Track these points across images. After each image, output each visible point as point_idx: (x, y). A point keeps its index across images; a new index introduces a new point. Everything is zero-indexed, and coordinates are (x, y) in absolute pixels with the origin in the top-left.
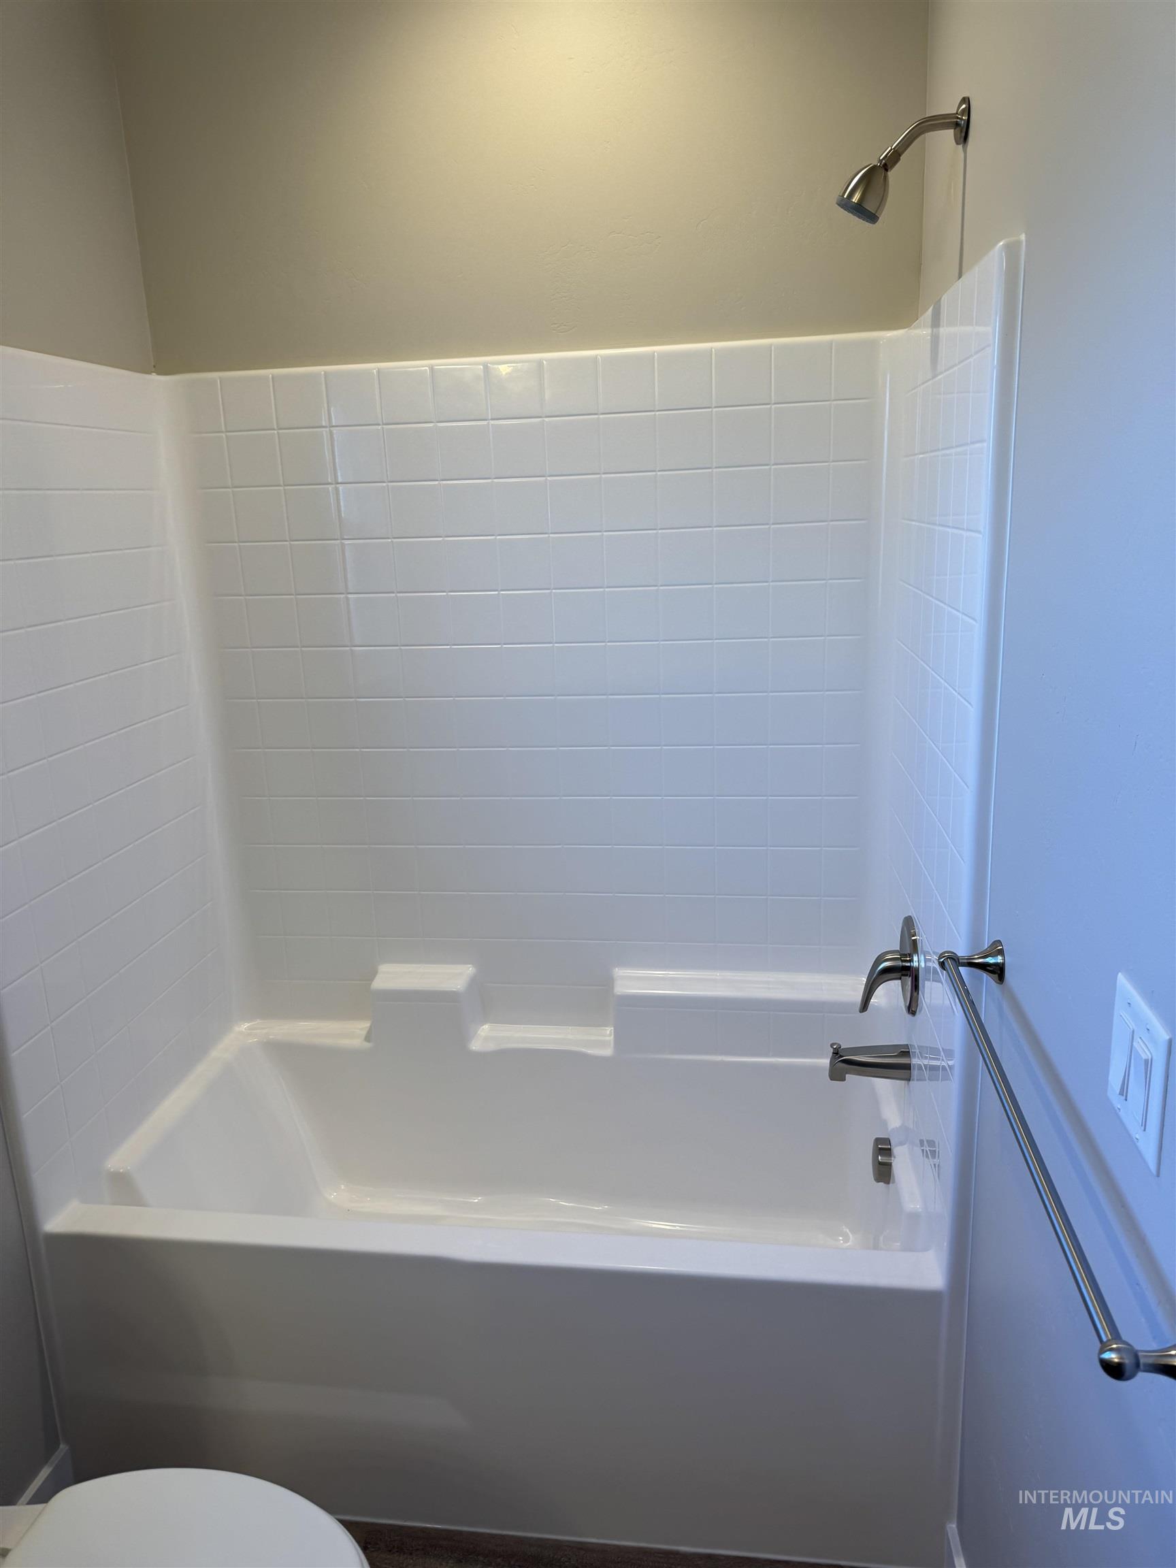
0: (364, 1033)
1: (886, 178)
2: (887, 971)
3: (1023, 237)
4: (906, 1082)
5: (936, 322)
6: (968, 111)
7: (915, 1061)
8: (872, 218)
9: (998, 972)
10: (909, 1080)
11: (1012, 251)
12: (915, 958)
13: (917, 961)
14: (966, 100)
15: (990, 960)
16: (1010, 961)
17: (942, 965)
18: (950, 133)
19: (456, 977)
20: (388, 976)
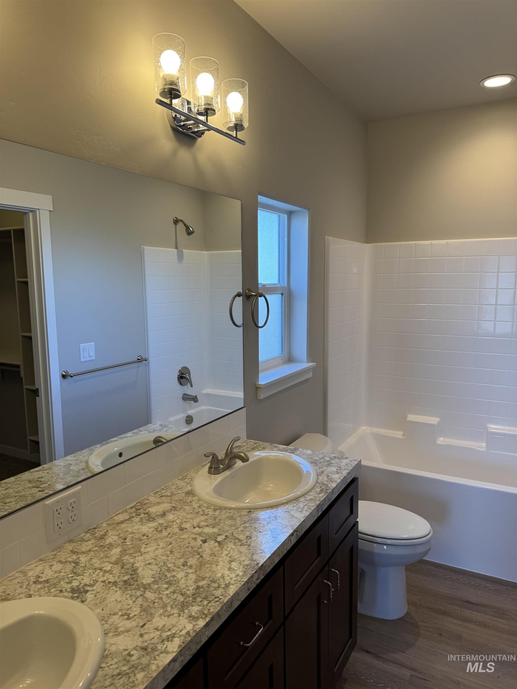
0: (402, 435)
19: (434, 420)
20: (411, 417)
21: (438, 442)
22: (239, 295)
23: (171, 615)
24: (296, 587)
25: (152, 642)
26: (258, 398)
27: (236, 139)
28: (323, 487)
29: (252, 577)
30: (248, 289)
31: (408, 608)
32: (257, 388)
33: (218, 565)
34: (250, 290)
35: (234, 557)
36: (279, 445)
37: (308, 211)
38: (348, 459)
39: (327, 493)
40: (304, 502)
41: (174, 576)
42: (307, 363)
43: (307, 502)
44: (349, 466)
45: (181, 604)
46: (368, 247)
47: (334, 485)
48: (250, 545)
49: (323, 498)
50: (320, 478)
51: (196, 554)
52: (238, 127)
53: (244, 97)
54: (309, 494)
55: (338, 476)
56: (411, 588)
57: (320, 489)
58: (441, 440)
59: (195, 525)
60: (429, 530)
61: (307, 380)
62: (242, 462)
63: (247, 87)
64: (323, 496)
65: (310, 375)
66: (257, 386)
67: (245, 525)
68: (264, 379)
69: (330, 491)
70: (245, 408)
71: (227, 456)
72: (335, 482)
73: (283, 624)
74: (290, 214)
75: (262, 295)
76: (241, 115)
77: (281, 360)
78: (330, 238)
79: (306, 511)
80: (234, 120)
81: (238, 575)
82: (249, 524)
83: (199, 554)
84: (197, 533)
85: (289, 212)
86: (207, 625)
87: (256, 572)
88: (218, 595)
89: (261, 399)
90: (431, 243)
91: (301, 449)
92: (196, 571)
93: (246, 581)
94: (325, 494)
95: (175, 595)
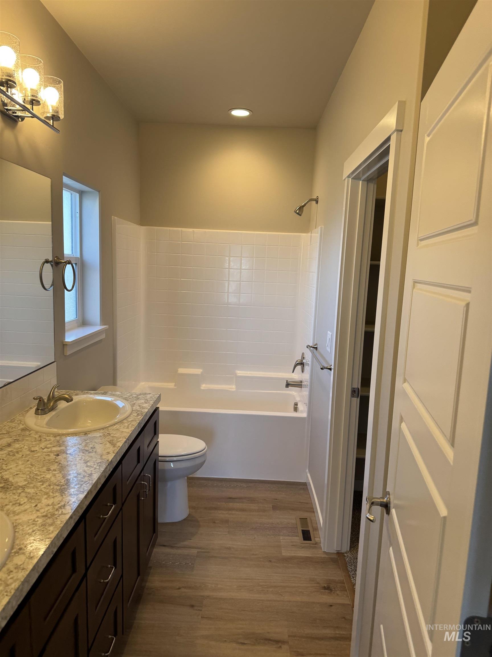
0: (174, 385)
1: (303, 209)
2: (298, 363)
3: (323, 226)
4: (301, 388)
5: (311, 233)
6: (318, 199)
7: (303, 383)
8: (300, 215)
9: (316, 348)
10: (301, 387)
11: (321, 228)
12: (304, 360)
13: (304, 361)
14: (318, 197)
15: (315, 346)
16: (318, 346)
17: (307, 347)
18: (315, 202)
19: (198, 371)
20: (181, 371)
21: (202, 388)
22: (47, 261)
23: (55, 497)
24: (128, 483)
25: (49, 511)
26: (65, 354)
27: (52, 127)
28: (138, 413)
29: (106, 468)
30: (56, 257)
31: (189, 511)
32: (64, 345)
33: (76, 466)
34: (58, 258)
35: (87, 459)
36: (89, 392)
37: (98, 193)
38: (151, 394)
39: (143, 415)
40: (128, 423)
41: (43, 477)
42: (100, 326)
43: (130, 422)
44: (153, 398)
45: (60, 490)
46: (143, 229)
47: (146, 410)
48: (96, 451)
49: (141, 419)
50: (134, 408)
51: (54, 463)
52: (55, 117)
53: (60, 94)
54: (129, 418)
55: (147, 405)
56: (191, 498)
57: (137, 414)
58: (204, 386)
59: (43, 447)
60: (205, 446)
61: (101, 341)
62: (66, 402)
63: (62, 84)
64: (141, 417)
65: (103, 336)
66: (64, 344)
67: (86, 441)
68: (70, 337)
69: (145, 414)
70: (56, 362)
71: (49, 401)
72: (147, 408)
73: (121, 509)
74: (81, 193)
75: (70, 263)
76: (57, 108)
77: (76, 323)
78: (116, 218)
79: (131, 427)
80: (51, 111)
81: (95, 469)
82: (89, 441)
83: (57, 462)
84: (47, 451)
85: (81, 191)
86: (86, 497)
87: (108, 465)
88: (87, 481)
89: (68, 355)
90: (181, 230)
91: (110, 392)
92: (61, 472)
93: (104, 470)
94: (142, 416)
95: (52, 487)
